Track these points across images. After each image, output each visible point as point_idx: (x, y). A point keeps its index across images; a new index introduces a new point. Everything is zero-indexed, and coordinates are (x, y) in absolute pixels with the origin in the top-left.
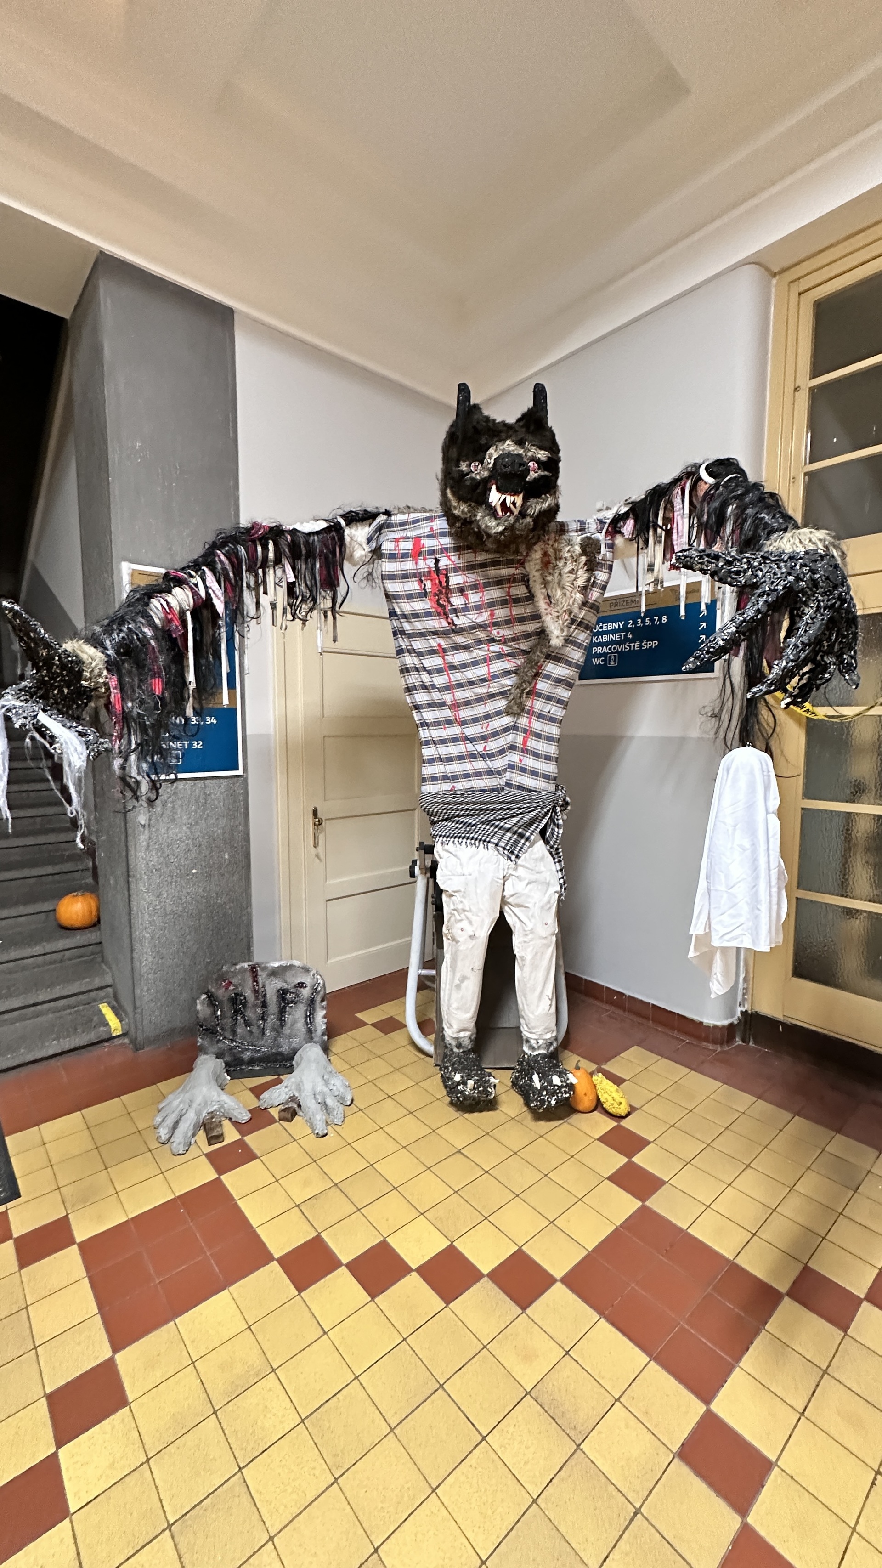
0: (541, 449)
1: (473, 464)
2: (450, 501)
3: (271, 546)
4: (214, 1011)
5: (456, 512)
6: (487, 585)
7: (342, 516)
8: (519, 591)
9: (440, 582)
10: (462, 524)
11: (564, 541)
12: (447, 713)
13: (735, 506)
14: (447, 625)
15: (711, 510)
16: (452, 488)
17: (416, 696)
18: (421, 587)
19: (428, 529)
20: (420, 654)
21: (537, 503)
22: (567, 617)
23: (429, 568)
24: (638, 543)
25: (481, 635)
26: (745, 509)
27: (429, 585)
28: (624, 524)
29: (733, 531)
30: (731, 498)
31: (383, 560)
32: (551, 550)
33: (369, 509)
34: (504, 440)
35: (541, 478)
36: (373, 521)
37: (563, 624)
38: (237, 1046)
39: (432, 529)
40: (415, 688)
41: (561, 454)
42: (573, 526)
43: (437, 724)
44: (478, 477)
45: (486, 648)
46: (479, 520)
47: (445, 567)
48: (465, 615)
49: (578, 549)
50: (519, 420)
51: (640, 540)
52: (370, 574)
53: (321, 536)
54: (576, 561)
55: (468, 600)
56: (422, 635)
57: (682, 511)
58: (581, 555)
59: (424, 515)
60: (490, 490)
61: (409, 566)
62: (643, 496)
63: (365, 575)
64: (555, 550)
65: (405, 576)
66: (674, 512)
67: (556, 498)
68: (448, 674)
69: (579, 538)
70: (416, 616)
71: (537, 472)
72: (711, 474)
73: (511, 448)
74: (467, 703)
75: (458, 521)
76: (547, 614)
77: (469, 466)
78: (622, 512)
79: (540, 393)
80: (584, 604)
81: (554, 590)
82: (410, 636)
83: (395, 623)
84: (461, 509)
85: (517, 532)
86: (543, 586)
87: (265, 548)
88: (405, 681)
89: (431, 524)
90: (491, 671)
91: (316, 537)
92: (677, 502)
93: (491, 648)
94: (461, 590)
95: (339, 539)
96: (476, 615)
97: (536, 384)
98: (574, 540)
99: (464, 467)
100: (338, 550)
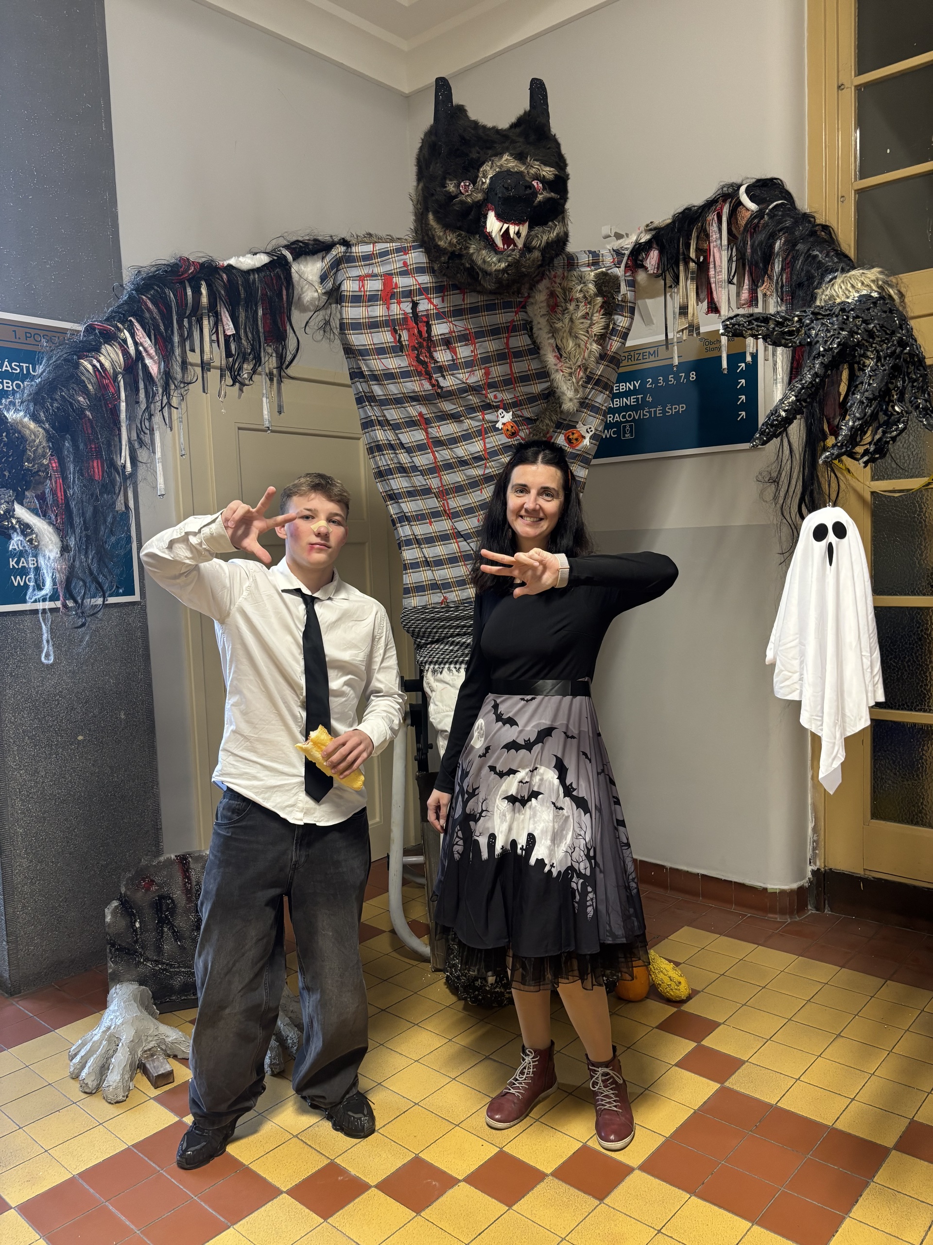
0: (546, 165)
1: (462, 184)
2: (431, 229)
3: (204, 291)
4: (131, 922)
5: (441, 243)
6: (480, 334)
7: (287, 247)
8: (520, 341)
9: (420, 332)
10: (449, 259)
11: (574, 279)
12: (433, 503)
13: (783, 239)
14: (430, 388)
15: (757, 243)
16: (435, 213)
17: (392, 481)
18: (395, 338)
19: (400, 264)
20: (396, 427)
21: (543, 232)
22: (581, 374)
23: (405, 314)
24: (665, 280)
25: (473, 400)
26: (795, 245)
27: (405, 336)
28: (647, 256)
29: (783, 269)
30: (780, 231)
31: (344, 304)
32: (559, 290)
33: (320, 238)
34: (500, 154)
35: (548, 200)
36: (327, 254)
37: (578, 383)
38: (164, 970)
39: (405, 264)
40: (390, 472)
41: (569, 170)
42: (584, 259)
43: (420, 517)
44: (469, 200)
45: (481, 417)
46: (473, 254)
47: (425, 313)
48: (452, 375)
49: (591, 286)
50: (513, 126)
51: (668, 276)
52: (327, 323)
53: (262, 274)
54: (590, 303)
55: (456, 354)
56: (398, 401)
57: (719, 242)
58: (596, 295)
59: (394, 245)
60: (485, 217)
61: (378, 311)
62: (669, 221)
63: (321, 324)
64: (564, 289)
65: (374, 325)
66: (709, 243)
67: (565, 225)
68: (433, 452)
69: (593, 274)
70: (390, 376)
71: (542, 194)
72: (752, 199)
73: (511, 165)
74: (459, 489)
75: (444, 254)
76: (557, 371)
77: (458, 186)
78: (643, 240)
79: (538, 90)
80: (602, 357)
81: (564, 341)
82: (384, 403)
83: (361, 386)
84: (446, 239)
85: (524, 270)
86: (551, 335)
87: (197, 292)
88: (376, 463)
89: (404, 257)
90: (488, 446)
91: (256, 276)
92: (713, 229)
93: (487, 417)
94: (447, 342)
95: (286, 278)
96: (467, 375)
97: (533, 80)
98: (587, 277)
99: (451, 187)
100: (284, 292)
